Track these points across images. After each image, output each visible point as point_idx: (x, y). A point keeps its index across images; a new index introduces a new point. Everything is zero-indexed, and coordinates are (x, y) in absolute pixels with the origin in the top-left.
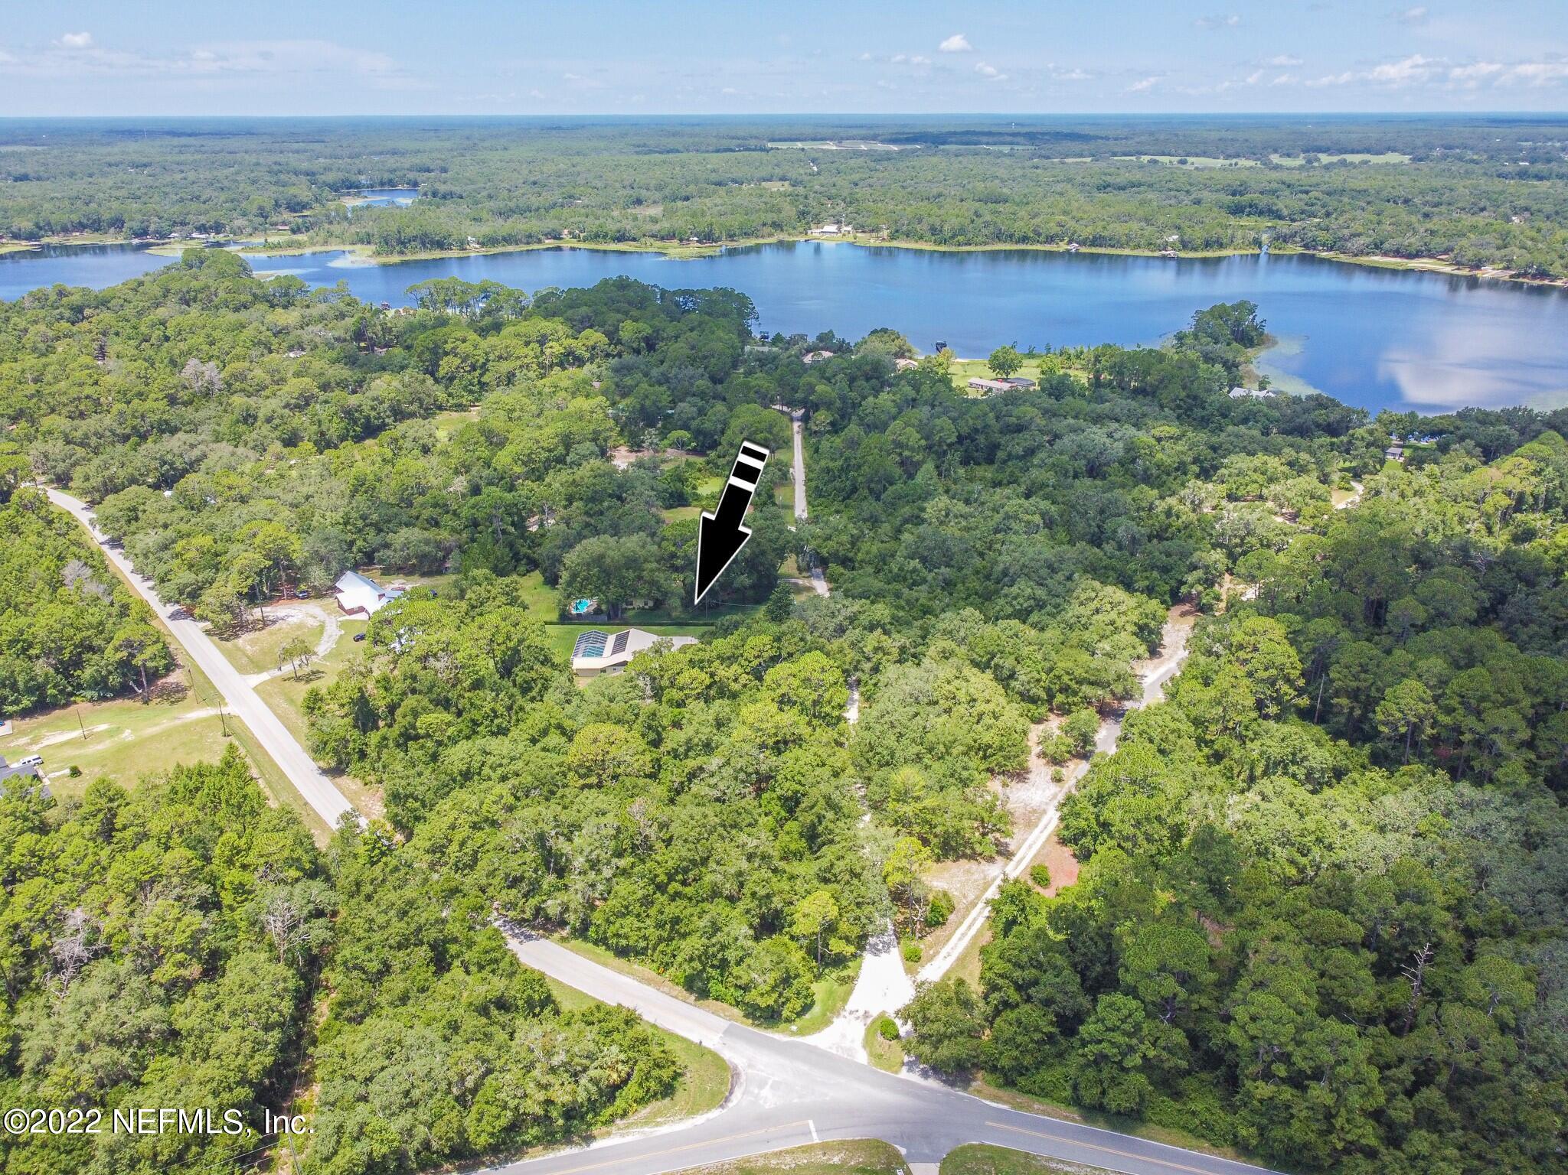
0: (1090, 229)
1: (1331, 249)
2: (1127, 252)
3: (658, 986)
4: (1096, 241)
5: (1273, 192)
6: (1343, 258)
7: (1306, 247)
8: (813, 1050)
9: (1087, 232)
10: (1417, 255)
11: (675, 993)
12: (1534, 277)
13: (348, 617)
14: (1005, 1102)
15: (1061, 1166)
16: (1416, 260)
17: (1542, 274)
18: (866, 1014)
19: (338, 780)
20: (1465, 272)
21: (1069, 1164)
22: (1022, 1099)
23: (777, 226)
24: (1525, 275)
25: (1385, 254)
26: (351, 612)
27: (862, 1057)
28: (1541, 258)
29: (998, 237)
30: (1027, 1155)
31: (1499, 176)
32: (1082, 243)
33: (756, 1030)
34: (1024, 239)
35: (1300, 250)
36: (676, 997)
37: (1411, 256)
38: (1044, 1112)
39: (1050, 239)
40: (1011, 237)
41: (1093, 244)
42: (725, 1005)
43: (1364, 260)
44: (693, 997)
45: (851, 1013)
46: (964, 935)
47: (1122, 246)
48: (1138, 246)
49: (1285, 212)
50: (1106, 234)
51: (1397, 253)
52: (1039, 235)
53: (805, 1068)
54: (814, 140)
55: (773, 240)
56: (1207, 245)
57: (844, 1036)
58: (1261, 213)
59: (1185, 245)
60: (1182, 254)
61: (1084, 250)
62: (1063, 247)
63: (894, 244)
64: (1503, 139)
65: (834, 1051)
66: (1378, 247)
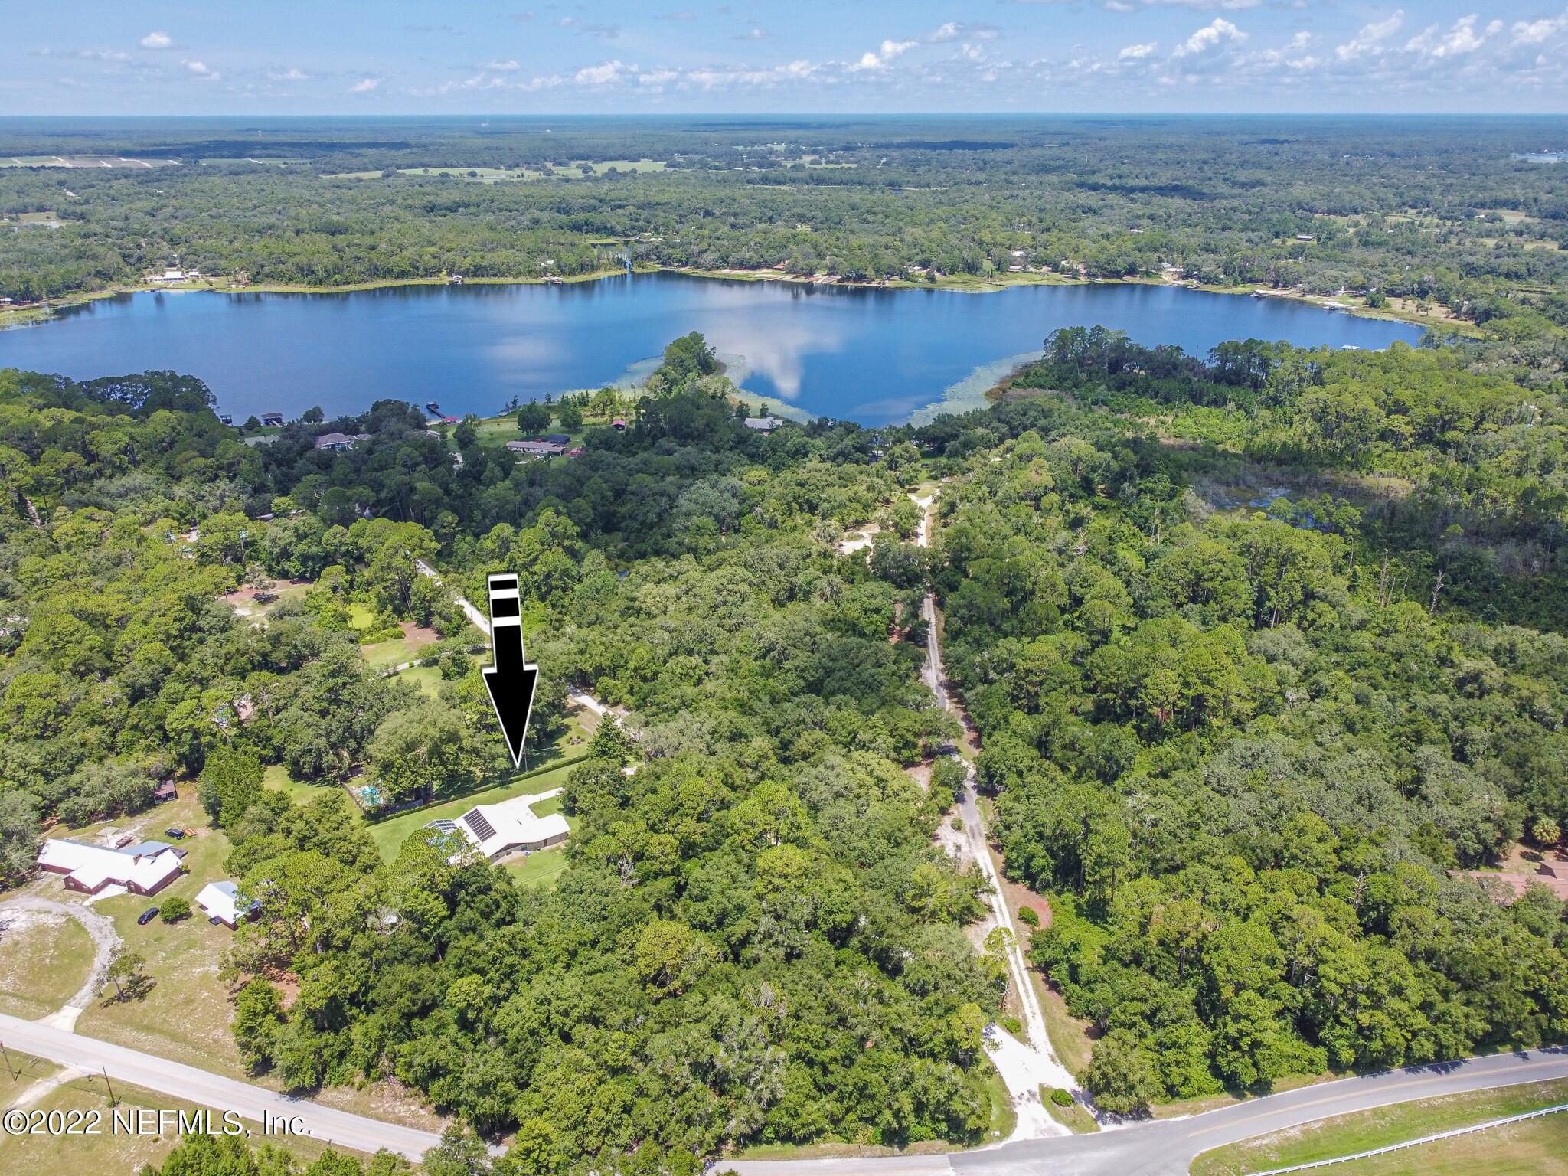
0: (469, 260)
1: (686, 265)
2: (510, 280)
3: (858, 1153)
4: (477, 272)
5: (594, 208)
6: (701, 273)
7: (664, 264)
8: (1026, 1144)
9: (467, 263)
10: (758, 266)
11: (879, 1153)
12: (855, 281)
13: (93, 898)
14: (1183, 1113)
15: (1259, 1142)
16: (758, 271)
17: (861, 278)
18: (1032, 1094)
19: (319, 1097)
20: (802, 279)
21: (1262, 1138)
22: (1189, 1103)
23: (105, 276)
24: (848, 279)
25: (732, 267)
26: (95, 891)
27: (1065, 1131)
28: (857, 264)
29: (374, 272)
30: (1233, 1146)
31: (748, 182)
32: (465, 274)
33: (971, 1151)
34: (403, 274)
35: (659, 268)
36: (883, 1156)
37: (753, 268)
38: (1210, 1107)
39: (429, 272)
40: (388, 273)
41: (475, 275)
42: (927, 1142)
43: (717, 273)
44: (896, 1149)
45: (1020, 1098)
46: (1026, 991)
47: (503, 275)
48: (518, 275)
49: (619, 229)
50: (485, 263)
51: (741, 265)
52: (417, 268)
53: (1038, 1162)
54: (33, 154)
55: (107, 293)
56: (582, 268)
57: (1035, 1120)
58: (598, 231)
59: (562, 269)
60: (564, 279)
61: (468, 281)
62: (444, 279)
63: (261, 288)
64: (720, 144)
65: (1041, 1137)
66: (724, 261)
